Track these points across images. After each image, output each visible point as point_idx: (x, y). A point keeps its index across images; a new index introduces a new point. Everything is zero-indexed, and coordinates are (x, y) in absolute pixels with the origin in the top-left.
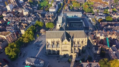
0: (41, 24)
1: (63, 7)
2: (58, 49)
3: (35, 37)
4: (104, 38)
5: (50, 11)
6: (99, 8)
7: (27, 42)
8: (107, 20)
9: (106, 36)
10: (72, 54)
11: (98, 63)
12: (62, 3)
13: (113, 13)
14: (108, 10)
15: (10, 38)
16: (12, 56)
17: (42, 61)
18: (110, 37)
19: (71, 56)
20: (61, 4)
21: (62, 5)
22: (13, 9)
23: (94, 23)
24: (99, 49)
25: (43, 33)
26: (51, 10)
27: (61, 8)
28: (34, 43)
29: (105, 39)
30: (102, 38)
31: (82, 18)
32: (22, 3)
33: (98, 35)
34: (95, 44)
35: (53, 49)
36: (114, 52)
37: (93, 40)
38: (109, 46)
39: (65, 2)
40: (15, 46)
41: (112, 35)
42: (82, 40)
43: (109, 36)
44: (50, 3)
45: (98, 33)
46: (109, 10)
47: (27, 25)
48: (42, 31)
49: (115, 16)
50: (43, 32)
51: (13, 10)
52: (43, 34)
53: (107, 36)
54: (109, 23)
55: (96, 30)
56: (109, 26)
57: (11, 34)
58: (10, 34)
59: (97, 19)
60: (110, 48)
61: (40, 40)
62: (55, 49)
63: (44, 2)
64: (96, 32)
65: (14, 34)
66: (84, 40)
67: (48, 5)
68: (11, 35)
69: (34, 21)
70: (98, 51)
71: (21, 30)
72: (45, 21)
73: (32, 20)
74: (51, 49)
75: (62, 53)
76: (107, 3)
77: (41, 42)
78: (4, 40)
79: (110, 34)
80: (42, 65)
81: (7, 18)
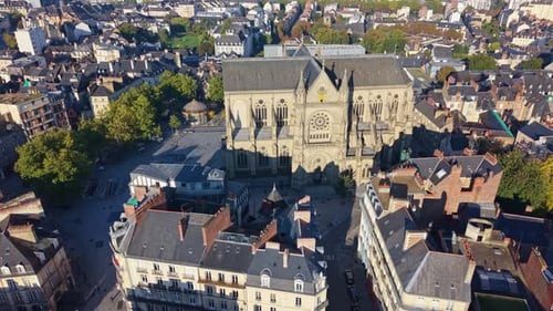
0: (183, 83)
2: (281, 144)
4: (481, 116)
6: (430, 47)
10: (352, 163)
11: (484, 157)
12: (268, 33)
15: (39, 120)
17: (216, 171)
18: (508, 112)
19: (349, 173)
21: (270, 41)
23: (422, 80)
24: (470, 143)
25: (196, 116)
26: (220, 51)
30: (472, 113)
33: (454, 104)
34: (449, 125)
35: (260, 144)
36: (542, 140)
37: (438, 114)
38: (509, 133)
40: (68, 141)
41: (512, 98)
42: (392, 99)
43: (502, 106)
45: (452, 92)
48: (192, 107)
49: (503, 61)
50: (200, 112)
52: (197, 123)
53: (494, 106)
57: (47, 101)
58: (40, 104)
60: (520, 135)
62: (268, 148)
63: (184, 37)
64: (441, 94)
65: (60, 106)
66: (401, 100)
67: (205, 41)
68: (45, 107)
69: (151, 75)
71: (93, 98)
72: (201, 75)
76: (460, 36)
77: (191, 148)
78: (9, 128)
80: (218, 188)
81: (19, 69)
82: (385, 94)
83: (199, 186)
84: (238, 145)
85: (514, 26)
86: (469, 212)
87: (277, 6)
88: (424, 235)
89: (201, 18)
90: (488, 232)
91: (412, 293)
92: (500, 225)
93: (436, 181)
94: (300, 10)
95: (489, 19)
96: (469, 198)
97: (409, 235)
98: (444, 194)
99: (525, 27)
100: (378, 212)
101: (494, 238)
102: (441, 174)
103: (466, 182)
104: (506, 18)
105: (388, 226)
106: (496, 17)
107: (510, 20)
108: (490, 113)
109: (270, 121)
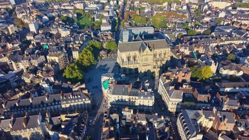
0: (98, 45)
1: (119, 24)
2: (135, 65)
3: (96, 58)
4: (190, 53)
5: (102, 30)
6: (175, 23)
7: (89, 64)
8: (189, 34)
9: (191, 49)
10: (155, 70)
11: (188, 68)
12: (116, 18)
13: (196, 27)
14: (188, 25)
16: (77, 77)
18: (197, 51)
19: (154, 72)
20: (115, 21)
21: (117, 21)
22: (38, 30)
23: (173, 39)
24: (186, 62)
26: (103, 28)
27: (117, 25)
28: (97, 67)
29: (192, 53)
30: (187, 52)
31: (155, 34)
32: (48, 22)
33: (182, 50)
34: (181, 58)
35: (130, 66)
36: (204, 61)
37: (177, 54)
38: (196, 59)
39: (121, 18)
41: (198, 48)
42: (165, 52)
43: (195, 50)
44: (96, 20)
45: (181, 46)
46: (190, 25)
47: (80, 45)
48: (102, 53)
49: (199, 30)
50: (105, 54)
51: (40, 31)
52: (104, 58)
53: (193, 50)
54: (193, 37)
55: (178, 44)
56: (194, 40)
59: (176, 36)
60: (199, 60)
61: (103, 64)
62: (132, 67)
63: (83, 19)
66: (167, 52)
67: (93, 22)
69: (86, 42)
70: (185, 65)
71: (73, 52)
72: (102, 40)
73: (83, 41)
74: (126, 66)
75: (142, 70)
76: (185, 17)
77: (106, 65)
78: (56, 64)
79: (195, 46)
81: (39, 41)
82: (163, 51)
83: (119, 79)
84: (124, 66)
85: (206, 11)
86: (184, 81)
87: (115, 2)
88: (174, 87)
89: (88, 10)
90: (188, 86)
91: (172, 98)
92: (191, 84)
93: (176, 75)
94: (125, 4)
95: (197, 7)
96: (184, 78)
97: (171, 87)
98: (178, 78)
99: (209, 12)
100: (164, 83)
101: (189, 87)
102: (177, 73)
103: (183, 74)
104: (203, 8)
105: (166, 86)
106: (200, 6)
107: (204, 8)
108: (192, 52)
109: (132, 59)
